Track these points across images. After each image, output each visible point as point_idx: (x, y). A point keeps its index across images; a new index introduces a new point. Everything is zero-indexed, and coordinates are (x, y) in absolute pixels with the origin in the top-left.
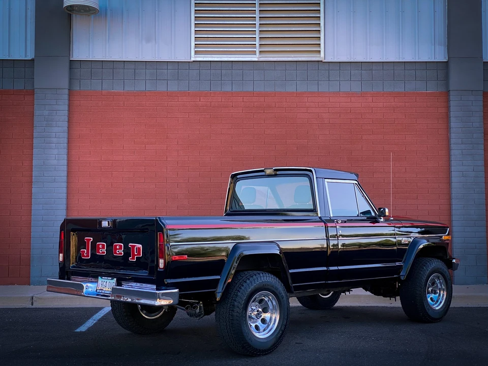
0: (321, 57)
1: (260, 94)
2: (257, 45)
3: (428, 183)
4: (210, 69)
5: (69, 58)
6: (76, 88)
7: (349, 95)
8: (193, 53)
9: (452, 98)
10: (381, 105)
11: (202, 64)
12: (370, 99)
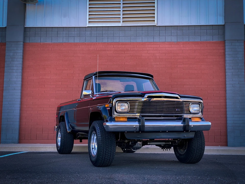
0: (155, 23)
1: (123, 44)
2: (121, 18)
3: (214, 91)
4: (97, 31)
5: (24, 26)
6: (27, 41)
7: (170, 43)
8: (87, 22)
9: (226, 44)
10: (188, 48)
11: (92, 28)
12: (182, 46)
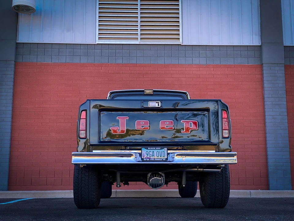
0: (180, 42)
1: (141, 66)
2: (139, 34)
3: (251, 123)
4: (109, 49)
5: (16, 41)
6: (20, 60)
7: (199, 66)
8: (97, 38)
9: (264, 68)
10: (219, 73)
11: (103, 46)
12: (212, 69)
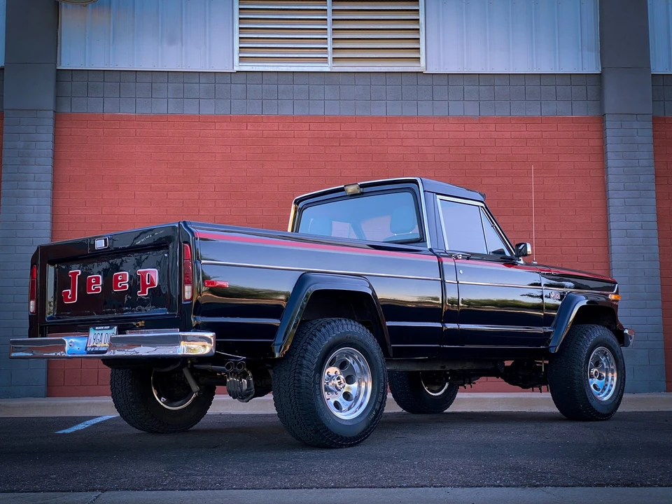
0: (421, 67)
1: (334, 120)
2: (329, 49)
3: (577, 246)
4: (262, 84)
5: (56, 67)
6: (66, 109)
7: (463, 120)
8: (236, 59)
9: (608, 124)
10: (507, 135)
11: (250, 75)
12: (492, 127)
